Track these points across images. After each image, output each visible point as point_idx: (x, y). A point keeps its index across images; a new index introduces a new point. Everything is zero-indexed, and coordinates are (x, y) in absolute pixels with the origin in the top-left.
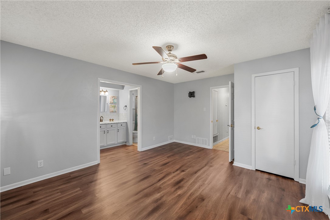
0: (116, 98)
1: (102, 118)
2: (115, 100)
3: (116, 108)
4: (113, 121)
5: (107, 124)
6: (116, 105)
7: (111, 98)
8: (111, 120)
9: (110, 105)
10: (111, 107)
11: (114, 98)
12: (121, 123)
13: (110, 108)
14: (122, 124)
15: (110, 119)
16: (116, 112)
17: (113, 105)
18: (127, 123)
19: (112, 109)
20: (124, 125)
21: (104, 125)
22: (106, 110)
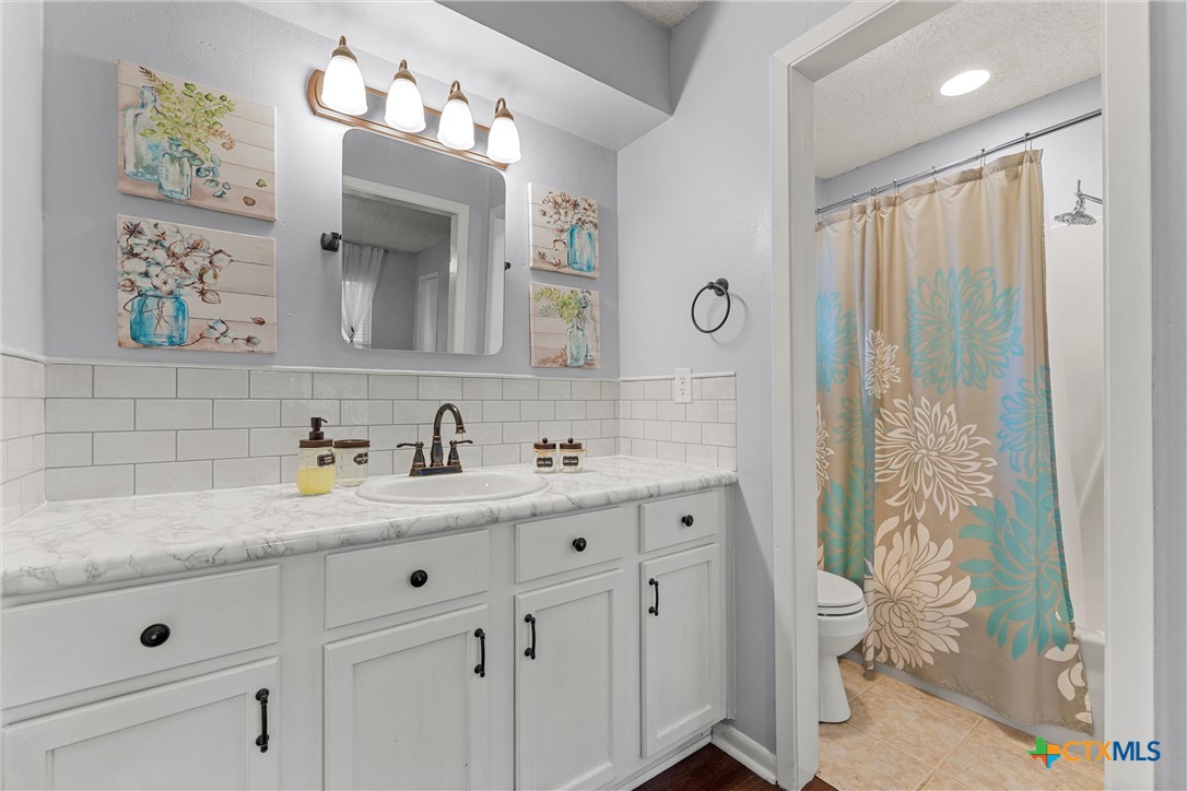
0: (593, 216)
1: (448, 433)
2: (581, 239)
3: (589, 328)
4: (571, 462)
5: (515, 520)
6: (594, 297)
7: (549, 208)
8: (558, 455)
9: (534, 285)
10: (545, 313)
11: (572, 217)
12: (683, 492)
13: (538, 324)
14: (686, 506)
15: (545, 445)
16: (589, 364)
17: (564, 290)
18: (732, 487)
19: (556, 334)
20: (710, 513)
21: (483, 534)
22: (495, 345)
